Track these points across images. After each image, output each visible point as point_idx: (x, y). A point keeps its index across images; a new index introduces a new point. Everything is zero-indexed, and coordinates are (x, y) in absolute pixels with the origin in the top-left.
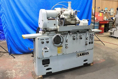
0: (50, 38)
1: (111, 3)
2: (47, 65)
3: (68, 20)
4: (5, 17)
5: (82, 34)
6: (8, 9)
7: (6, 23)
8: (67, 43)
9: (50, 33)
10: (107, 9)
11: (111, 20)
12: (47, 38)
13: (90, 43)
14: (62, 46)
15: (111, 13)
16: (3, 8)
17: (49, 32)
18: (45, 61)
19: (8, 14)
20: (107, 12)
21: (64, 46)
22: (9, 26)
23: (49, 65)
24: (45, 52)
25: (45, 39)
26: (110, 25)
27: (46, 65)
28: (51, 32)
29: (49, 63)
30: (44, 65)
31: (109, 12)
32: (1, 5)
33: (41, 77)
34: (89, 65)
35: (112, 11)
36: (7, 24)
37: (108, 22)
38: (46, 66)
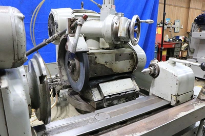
1: (176, 11)
3: (101, 60)
10: (169, 20)
11: (177, 40)
15: (176, 29)
20: (169, 26)
26: (176, 50)
31: (173, 26)
35: (177, 24)
37: (173, 46)
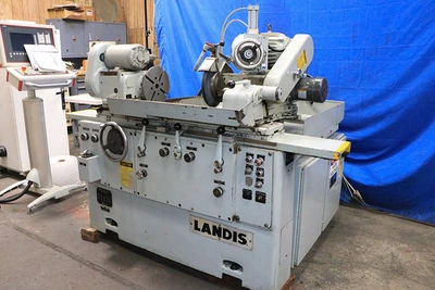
2: (107, 207)
8: (144, 161)
12: (96, 129)
13: (247, 195)
14: (132, 165)
18: (102, 193)
21: (137, 168)
23: (110, 208)
25: (91, 130)
27: (103, 206)
29: (110, 205)
30: (100, 205)
38: (105, 209)
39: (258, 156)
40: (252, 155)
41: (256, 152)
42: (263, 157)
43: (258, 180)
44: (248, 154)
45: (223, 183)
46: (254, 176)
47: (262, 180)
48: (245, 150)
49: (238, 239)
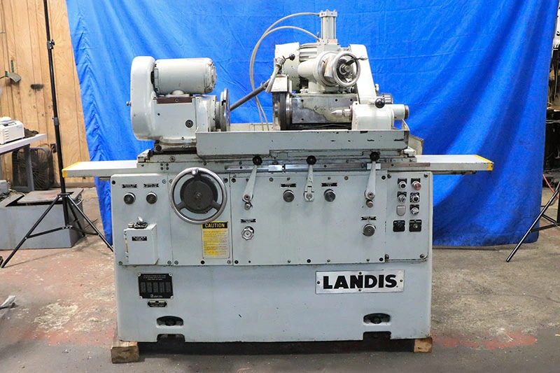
0: (164, 182)
2: (161, 301)
3: (309, 104)
4: (95, 89)
5: (337, 177)
6: (105, 54)
7: (98, 114)
8: (250, 215)
9: (173, 160)
12: (151, 183)
13: (398, 227)
14: (226, 224)
16: (89, 51)
17: (166, 158)
18: (152, 282)
19: (105, 75)
21: (236, 227)
22: (107, 126)
23: (167, 300)
24: (134, 239)
25: (140, 186)
27: (153, 301)
28: (177, 157)
29: (169, 294)
30: (146, 300)
32: (83, 41)
33: (129, 349)
34: (406, 345)
36: (100, 118)
38: (157, 304)
39: (413, 180)
40: (406, 180)
41: (409, 176)
42: (419, 180)
43: (412, 207)
44: (399, 180)
45: (374, 219)
46: (408, 203)
47: (417, 206)
48: (395, 176)
49: (385, 283)
